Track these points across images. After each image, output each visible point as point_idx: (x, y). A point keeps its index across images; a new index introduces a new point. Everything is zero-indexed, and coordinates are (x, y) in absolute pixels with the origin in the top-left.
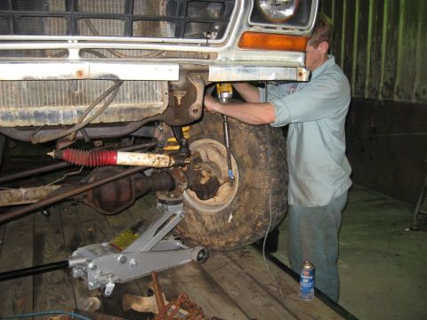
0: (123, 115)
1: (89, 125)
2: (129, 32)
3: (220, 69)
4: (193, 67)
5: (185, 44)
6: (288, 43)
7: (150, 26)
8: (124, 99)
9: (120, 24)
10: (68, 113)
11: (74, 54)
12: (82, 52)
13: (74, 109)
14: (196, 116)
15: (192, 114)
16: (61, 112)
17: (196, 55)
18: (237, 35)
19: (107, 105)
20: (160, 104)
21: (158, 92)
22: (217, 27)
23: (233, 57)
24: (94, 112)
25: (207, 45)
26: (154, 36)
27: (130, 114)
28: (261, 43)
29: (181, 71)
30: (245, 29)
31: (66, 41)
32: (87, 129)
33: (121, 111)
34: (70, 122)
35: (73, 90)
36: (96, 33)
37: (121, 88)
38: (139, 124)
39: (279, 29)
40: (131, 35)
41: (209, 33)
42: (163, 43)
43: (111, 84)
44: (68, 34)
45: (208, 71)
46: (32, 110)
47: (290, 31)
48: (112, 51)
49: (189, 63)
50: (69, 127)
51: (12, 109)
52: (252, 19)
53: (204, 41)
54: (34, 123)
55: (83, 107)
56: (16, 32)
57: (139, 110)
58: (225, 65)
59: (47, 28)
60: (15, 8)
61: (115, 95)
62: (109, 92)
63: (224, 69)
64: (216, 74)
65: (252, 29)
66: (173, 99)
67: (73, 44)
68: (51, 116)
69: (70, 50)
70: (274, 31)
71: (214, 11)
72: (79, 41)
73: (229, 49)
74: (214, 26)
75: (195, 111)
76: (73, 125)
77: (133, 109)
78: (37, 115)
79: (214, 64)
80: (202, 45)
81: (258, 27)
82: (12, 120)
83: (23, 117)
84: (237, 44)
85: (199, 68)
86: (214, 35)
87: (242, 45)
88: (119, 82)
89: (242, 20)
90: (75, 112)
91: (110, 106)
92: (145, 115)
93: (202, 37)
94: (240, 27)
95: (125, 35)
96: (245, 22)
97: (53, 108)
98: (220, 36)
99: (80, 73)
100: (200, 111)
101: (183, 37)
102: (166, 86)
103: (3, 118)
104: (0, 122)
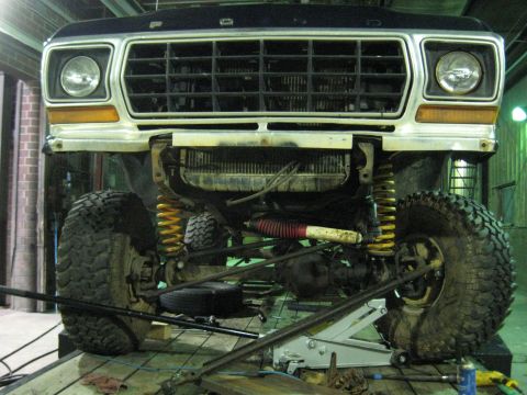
3: (394, 139)
5: (361, 117)
10: (258, 181)
11: (263, 127)
12: (270, 125)
13: (263, 177)
14: (367, 180)
15: (362, 178)
16: (252, 179)
18: (412, 109)
20: (342, 175)
21: (341, 165)
25: (382, 118)
26: (332, 111)
30: (422, 102)
31: (257, 116)
33: (305, 180)
34: (259, 188)
39: (460, 102)
40: (312, 111)
42: (340, 117)
45: (381, 143)
46: (229, 176)
47: (473, 103)
51: (212, 174)
52: (429, 92)
53: (379, 114)
54: (229, 187)
55: (271, 176)
63: (398, 138)
64: (390, 143)
65: (428, 102)
67: (262, 119)
68: (243, 182)
69: (260, 125)
70: (453, 103)
72: (268, 116)
75: (365, 176)
78: (232, 181)
80: (378, 118)
82: (211, 184)
83: (221, 182)
84: (413, 118)
87: (420, 119)
90: (264, 179)
94: (415, 101)
95: (306, 111)
96: (420, 96)
98: (395, 109)
99: (264, 141)
101: (359, 111)
103: (205, 182)
104: (201, 185)
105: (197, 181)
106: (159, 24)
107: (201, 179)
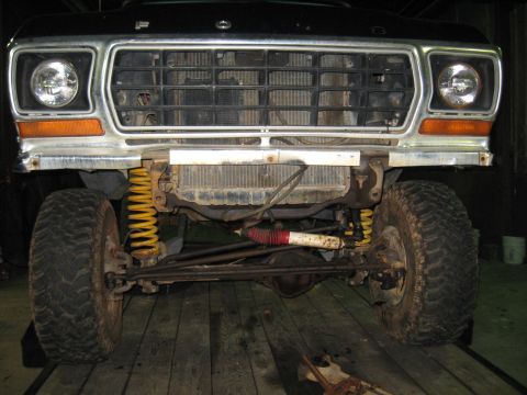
0: (307, 197)
1: (275, 206)
2: (314, 122)
3: (400, 155)
4: (375, 153)
5: (366, 132)
6: (471, 128)
7: (334, 116)
8: (308, 183)
9: (307, 115)
10: (257, 194)
11: (265, 142)
12: (272, 140)
13: (263, 191)
14: (376, 199)
15: (372, 198)
16: (251, 193)
17: (378, 142)
18: (416, 123)
19: (293, 187)
20: (343, 188)
21: (341, 176)
22: (397, 115)
23: (413, 143)
24: (280, 194)
25: (388, 132)
26: (338, 125)
27: (314, 197)
28: (442, 129)
29: (363, 157)
30: (425, 116)
31: (259, 131)
32: (273, 211)
33: (305, 193)
34: (258, 203)
35: (262, 173)
36: (284, 124)
37: (306, 172)
38: (321, 207)
39: (461, 115)
40: (316, 125)
41: (390, 120)
42: (346, 131)
43: (297, 168)
44: (260, 124)
45: (387, 156)
46: (226, 190)
47: (472, 117)
48: (299, 139)
49: (371, 149)
50: (256, 207)
51: (209, 189)
52: (433, 106)
53: (385, 128)
54: (227, 202)
55: (271, 189)
56: (217, 124)
57: (322, 193)
58: (405, 151)
59: (241, 119)
60: (217, 103)
61: (300, 178)
62: (295, 175)
63: (403, 155)
64: (397, 160)
65: (432, 116)
66: (354, 182)
67: (265, 134)
68: (242, 196)
69: (262, 139)
70: (455, 117)
71: (396, 99)
72: (270, 131)
73: (409, 135)
74: (395, 114)
75: (375, 195)
76: (261, 206)
77: (316, 192)
78: (230, 196)
79: (394, 150)
80: (383, 132)
81: (439, 114)
82: (208, 199)
83: (218, 197)
84: (417, 131)
85: (380, 153)
86: (395, 122)
87: (422, 131)
88: (304, 167)
89: (421, 108)
90: (264, 194)
91: (296, 188)
92: (328, 198)
93: (383, 124)
94: (420, 115)
95: (311, 125)
96: (424, 109)
97: (244, 190)
98: (401, 124)
99: (271, 159)
100: (379, 194)
101: (365, 125)
102: (348, 171)
103: (201, 197)
104: (198, 201)
105: (192, 197)
106: (145, 25)
107: (197, 195)
